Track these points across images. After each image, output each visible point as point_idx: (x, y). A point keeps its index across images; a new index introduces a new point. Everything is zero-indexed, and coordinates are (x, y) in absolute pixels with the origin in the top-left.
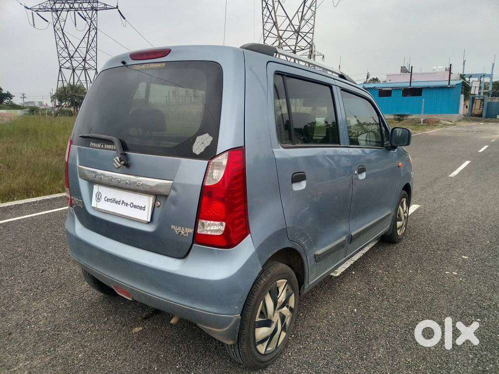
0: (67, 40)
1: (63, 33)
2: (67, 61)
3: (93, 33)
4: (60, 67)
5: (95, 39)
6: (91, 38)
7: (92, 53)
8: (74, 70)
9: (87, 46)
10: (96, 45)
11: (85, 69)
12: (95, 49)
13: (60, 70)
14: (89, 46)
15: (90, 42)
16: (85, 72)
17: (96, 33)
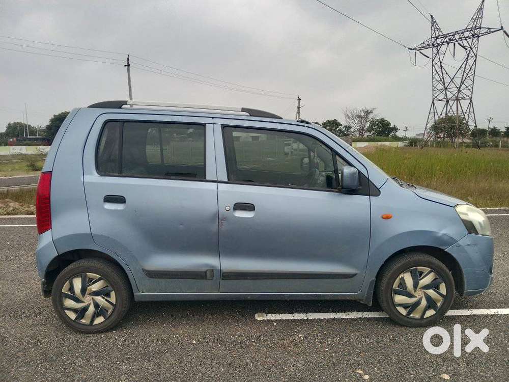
0: (444, 72)
1: (441, 66)
2: (441, 92)
3: (471, 61)
4: (433, 100)
5: (473, 67)
6: (468, 67)
7: (468, 82)
8: (447, 102)
9: (463, 76)
10: (473, 73)
11: (458, 99)
12: (472, 77)
13: (433, 103)
14: (465, 75)
15: (467, 71)
16: (457, 102)
17: (475, 61)
